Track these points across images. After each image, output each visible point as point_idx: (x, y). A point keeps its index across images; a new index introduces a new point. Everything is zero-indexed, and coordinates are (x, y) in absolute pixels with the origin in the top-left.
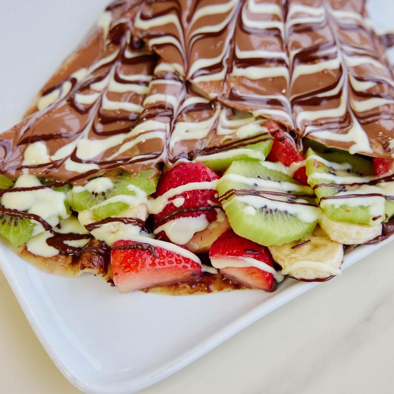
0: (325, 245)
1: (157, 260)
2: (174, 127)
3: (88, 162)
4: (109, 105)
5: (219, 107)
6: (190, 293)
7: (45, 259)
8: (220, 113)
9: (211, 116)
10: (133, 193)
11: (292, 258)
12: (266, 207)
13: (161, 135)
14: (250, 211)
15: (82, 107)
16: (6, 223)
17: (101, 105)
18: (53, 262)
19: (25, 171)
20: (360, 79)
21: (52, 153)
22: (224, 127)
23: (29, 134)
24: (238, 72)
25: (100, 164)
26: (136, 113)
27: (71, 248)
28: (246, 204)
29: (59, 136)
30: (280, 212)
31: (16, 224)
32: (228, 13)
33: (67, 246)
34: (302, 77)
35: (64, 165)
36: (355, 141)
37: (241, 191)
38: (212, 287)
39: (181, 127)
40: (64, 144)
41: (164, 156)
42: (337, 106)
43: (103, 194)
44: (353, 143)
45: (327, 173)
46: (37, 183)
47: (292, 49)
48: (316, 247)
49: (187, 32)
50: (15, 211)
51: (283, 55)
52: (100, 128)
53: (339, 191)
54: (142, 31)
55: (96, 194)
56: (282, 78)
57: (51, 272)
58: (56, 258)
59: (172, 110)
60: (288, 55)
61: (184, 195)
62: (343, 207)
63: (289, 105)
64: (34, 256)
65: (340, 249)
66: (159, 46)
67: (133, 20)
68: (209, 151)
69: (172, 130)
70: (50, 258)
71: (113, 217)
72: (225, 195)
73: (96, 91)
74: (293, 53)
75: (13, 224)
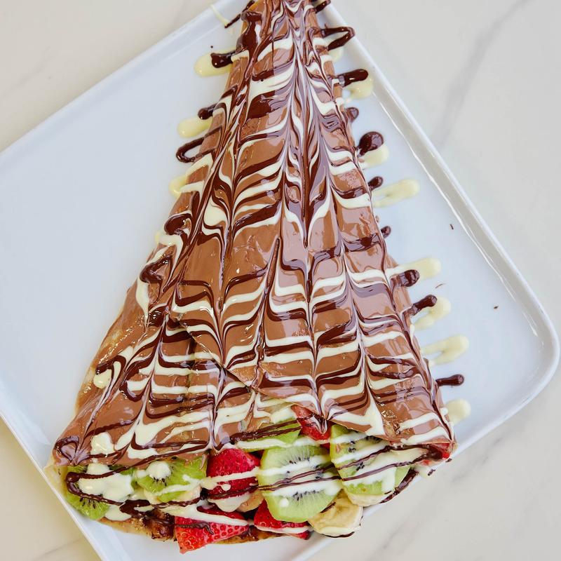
0: (347, 508)
1: (213, 536)
2: (217, 414)
3: (147, 448)
4: (158, 390)
5: (254, 393)
6: (241, 542)
7: (121, 522)
8: (255, 397)
9: (247, 400)
10: (187, 483)
11: (320, 523)
12: (297, 494)
13: (206, 424)
14: (285, 503)
15: (134, 395)
16: (86, 505)
17: (151, 391)
18: (127, 524)
19: (95, 460)
20: (376, 362)
21: (114, 441)
22: (259, 409)
23: (93, 428)
24: (268, 359)
25: (156, 446)
26: (181, 395)
27: (141, 513)
28: (281, 497)
29: (119, 425)
30: (309, 493)
31: (94, 506)
32: (257, 300)
33: (137, 512)
34: (324, 359)
35: (127, 453)
36: (372, 425)
37: (276, 484)
38: (259, 537)
39: (222, 413)
40: (125, 432)
41: (210, 445)
42: (356, 384)
43: (163, 480)
44: (369, 427)
45: (347, 453)
46: (107, 470)
47: (315, 332)
48: (340, 509)
49: (220, 320)
50: (92, 496)
51: (307, 339)
52: (152, 411)
53: (358, 470)
54: (178, 314)
55: (158, 480)
56: (308, 361)
57: (127, 532)
58: (129, 521)
59: (214, 398)
60: (313, 339)
61: (230, 482)
62: (360, 485)
63: (314, 385)
64: (112, 521)
65: (360, 509)
66: (196, 334)
67: (170, 304)
68: (247, 436)
69: (215, 418)
70: (125, 521)
71: (174, 500)
72: (264, 487)
73: (144, 376)
74: (317, 335)
75: (92, 505)
